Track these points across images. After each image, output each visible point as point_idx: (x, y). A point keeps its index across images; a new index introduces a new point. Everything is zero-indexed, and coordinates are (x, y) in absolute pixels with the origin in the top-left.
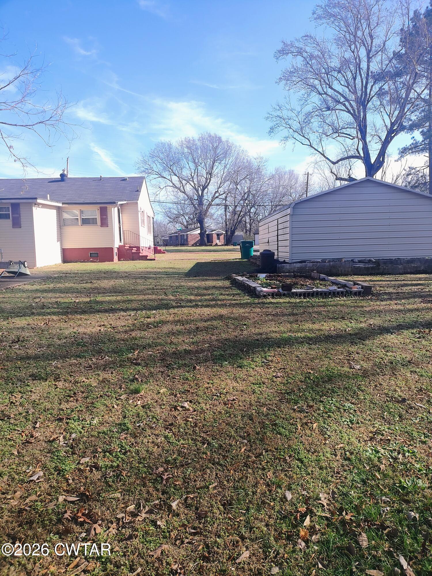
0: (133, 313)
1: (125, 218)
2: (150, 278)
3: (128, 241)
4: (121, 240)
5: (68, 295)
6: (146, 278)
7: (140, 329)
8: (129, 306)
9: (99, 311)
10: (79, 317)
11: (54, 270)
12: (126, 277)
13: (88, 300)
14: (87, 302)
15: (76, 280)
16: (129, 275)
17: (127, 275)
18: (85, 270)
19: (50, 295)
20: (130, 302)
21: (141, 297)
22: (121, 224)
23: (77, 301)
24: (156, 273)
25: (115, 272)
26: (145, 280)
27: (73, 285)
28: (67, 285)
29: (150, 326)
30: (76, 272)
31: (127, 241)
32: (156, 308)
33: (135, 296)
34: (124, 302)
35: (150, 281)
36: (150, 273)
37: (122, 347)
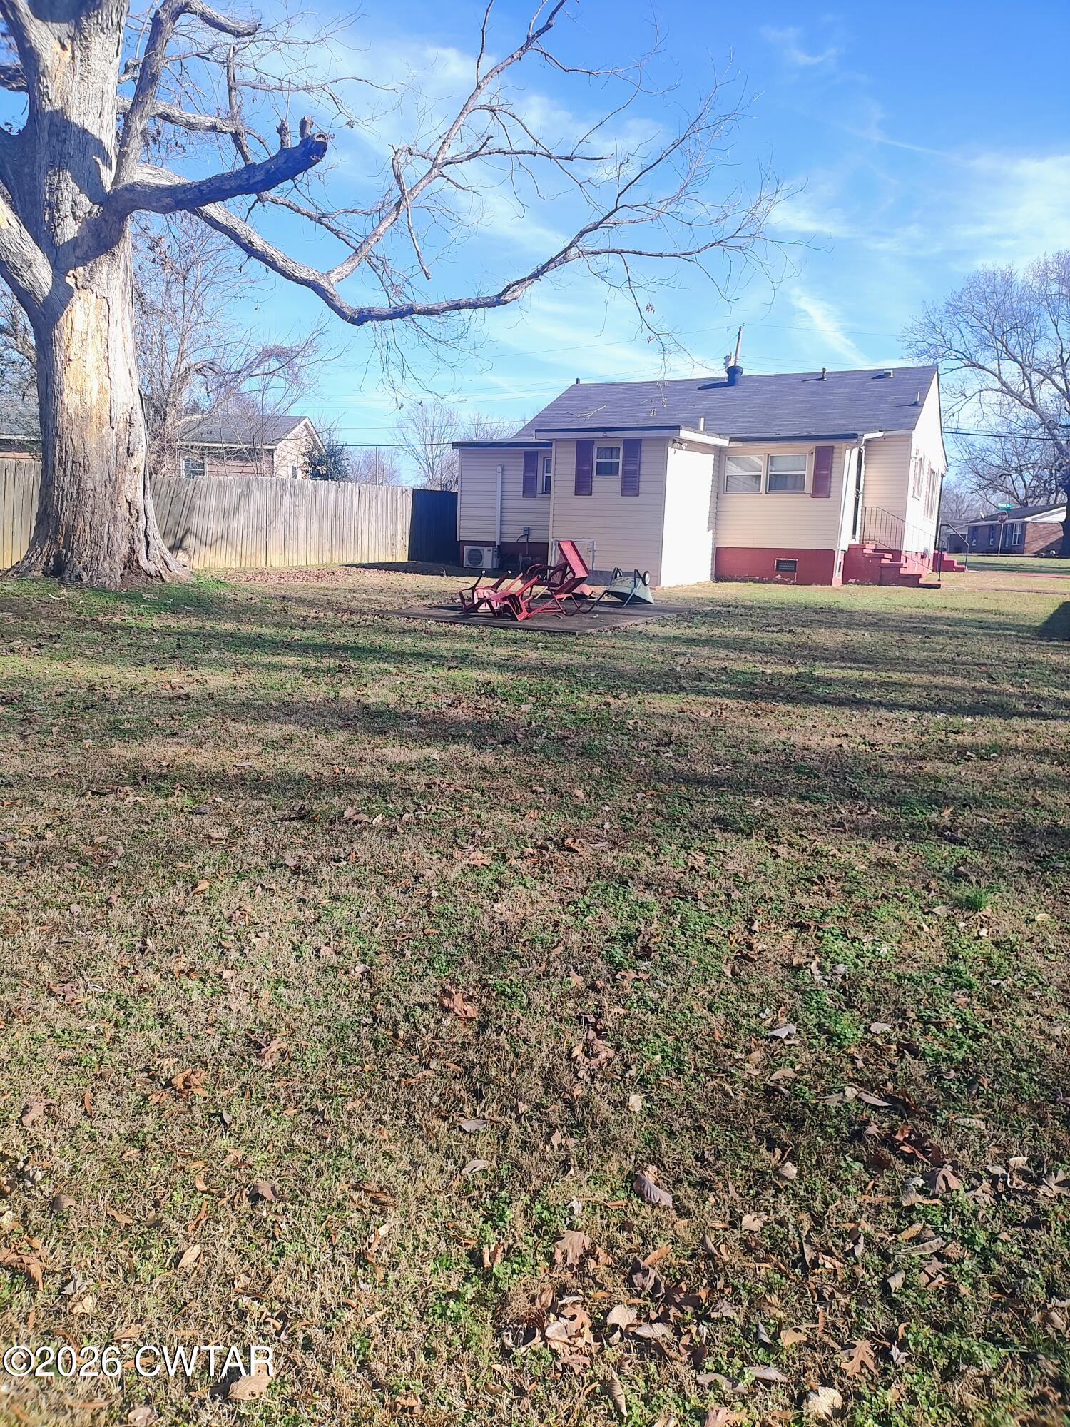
0: (912, 716)
1: (873, 474)
2: (939, 633)
3: (872, 534)
4: (854, 533)
5: (744, 655)
6: (927, 633)
7: (941, 759)
8: (898, 697)
9: (825, 701)
10: (781, 707)
11: (699, 595)
12: (873, 624)
13: (791, 671)
14: (791, 677)
15: (753, 622)
16: (880, 620)
17: (876, 622)
18: (767, 602)
19: (705, 651)
20: (899, 687)
21: (925, 679)
22: (861, 490)
23: (769, 671)
24: (951, 622)
25: (842, 611)
26: (927, 637)
27: (750, 633)
28: (736, 631)
29: (968, 753)
30: (748, 603)
31: (870, 534)
32: (972, 711)
33: (909, 675)
34: (883, 685)
35: (941, 639)
36: (935, 620)
37: (905, 793)
